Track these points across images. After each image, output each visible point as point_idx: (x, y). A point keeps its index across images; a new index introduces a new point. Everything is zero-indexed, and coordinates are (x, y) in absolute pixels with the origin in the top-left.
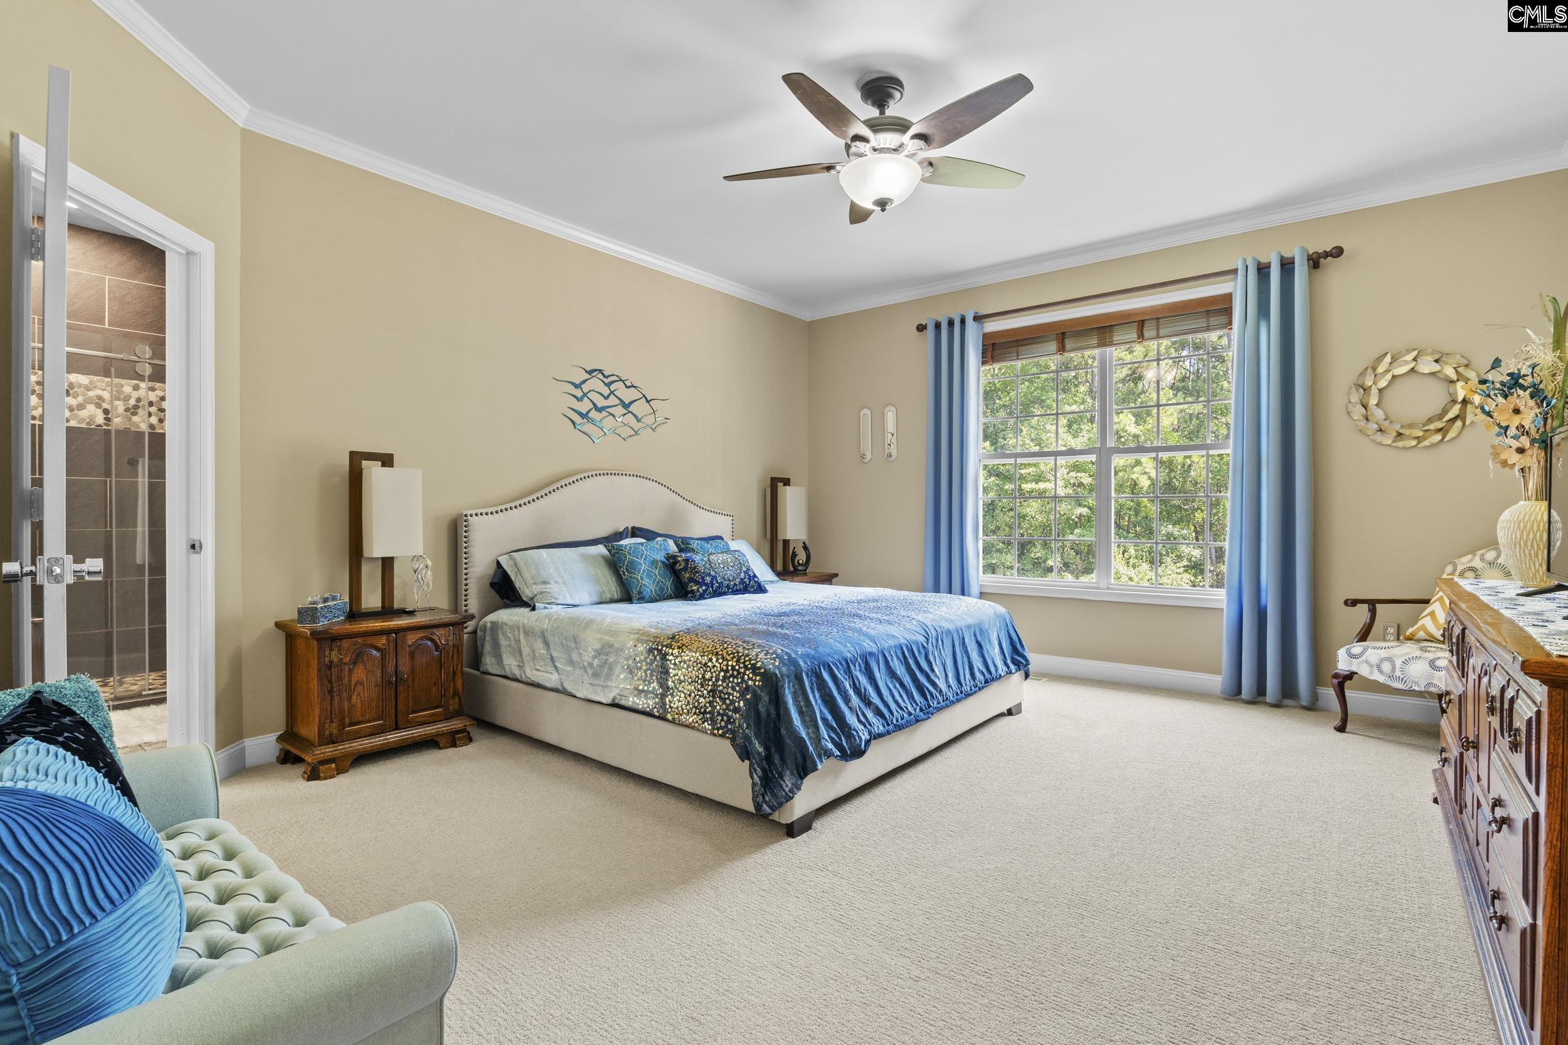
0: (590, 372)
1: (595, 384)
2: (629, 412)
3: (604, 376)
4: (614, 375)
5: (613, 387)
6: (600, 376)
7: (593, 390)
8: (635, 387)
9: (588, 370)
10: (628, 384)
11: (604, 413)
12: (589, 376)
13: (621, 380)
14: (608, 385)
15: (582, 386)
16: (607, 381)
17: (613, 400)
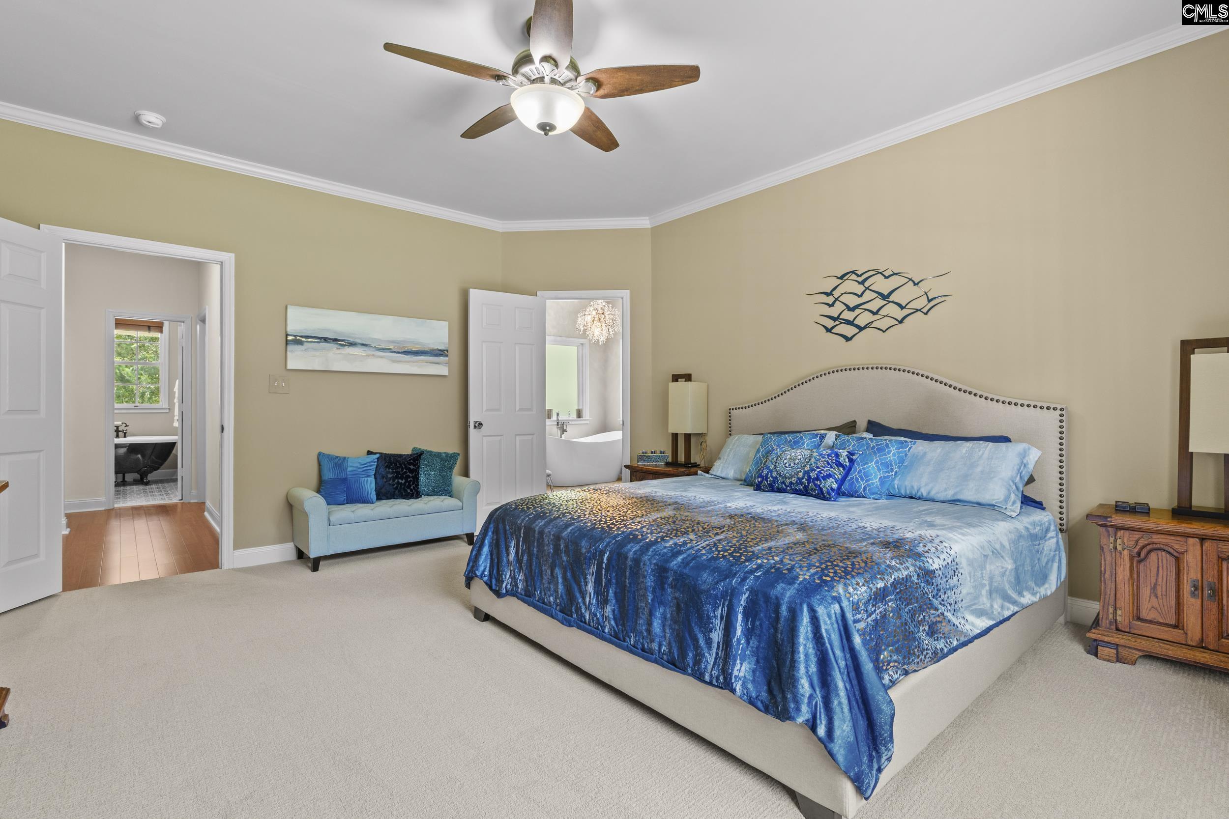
0: (841, 278)
1: (851, 285)
2: (890, 302)
3: (858, 276)
4: (869, 271)
5: (867, 284)
6: (854, 277)
7: (845, 293)
8: (897, 274)
9: (839, 277)
10: (887, 274)
11: (857, 311)
12: (842, 281)
13: (879, 273)
14: (862, 283)
15: (833, 293)
16: (860, 279)
17: (868, 295)
